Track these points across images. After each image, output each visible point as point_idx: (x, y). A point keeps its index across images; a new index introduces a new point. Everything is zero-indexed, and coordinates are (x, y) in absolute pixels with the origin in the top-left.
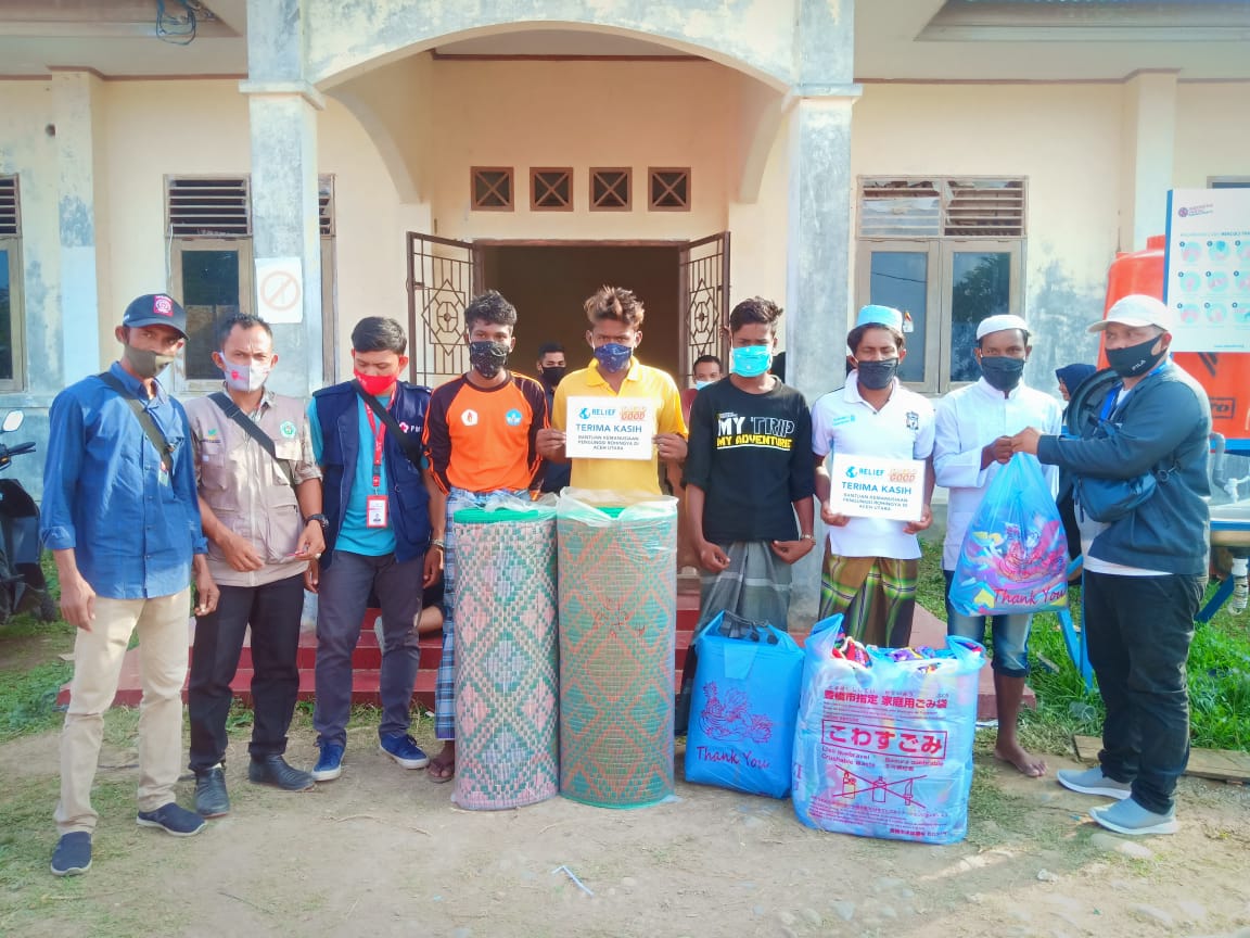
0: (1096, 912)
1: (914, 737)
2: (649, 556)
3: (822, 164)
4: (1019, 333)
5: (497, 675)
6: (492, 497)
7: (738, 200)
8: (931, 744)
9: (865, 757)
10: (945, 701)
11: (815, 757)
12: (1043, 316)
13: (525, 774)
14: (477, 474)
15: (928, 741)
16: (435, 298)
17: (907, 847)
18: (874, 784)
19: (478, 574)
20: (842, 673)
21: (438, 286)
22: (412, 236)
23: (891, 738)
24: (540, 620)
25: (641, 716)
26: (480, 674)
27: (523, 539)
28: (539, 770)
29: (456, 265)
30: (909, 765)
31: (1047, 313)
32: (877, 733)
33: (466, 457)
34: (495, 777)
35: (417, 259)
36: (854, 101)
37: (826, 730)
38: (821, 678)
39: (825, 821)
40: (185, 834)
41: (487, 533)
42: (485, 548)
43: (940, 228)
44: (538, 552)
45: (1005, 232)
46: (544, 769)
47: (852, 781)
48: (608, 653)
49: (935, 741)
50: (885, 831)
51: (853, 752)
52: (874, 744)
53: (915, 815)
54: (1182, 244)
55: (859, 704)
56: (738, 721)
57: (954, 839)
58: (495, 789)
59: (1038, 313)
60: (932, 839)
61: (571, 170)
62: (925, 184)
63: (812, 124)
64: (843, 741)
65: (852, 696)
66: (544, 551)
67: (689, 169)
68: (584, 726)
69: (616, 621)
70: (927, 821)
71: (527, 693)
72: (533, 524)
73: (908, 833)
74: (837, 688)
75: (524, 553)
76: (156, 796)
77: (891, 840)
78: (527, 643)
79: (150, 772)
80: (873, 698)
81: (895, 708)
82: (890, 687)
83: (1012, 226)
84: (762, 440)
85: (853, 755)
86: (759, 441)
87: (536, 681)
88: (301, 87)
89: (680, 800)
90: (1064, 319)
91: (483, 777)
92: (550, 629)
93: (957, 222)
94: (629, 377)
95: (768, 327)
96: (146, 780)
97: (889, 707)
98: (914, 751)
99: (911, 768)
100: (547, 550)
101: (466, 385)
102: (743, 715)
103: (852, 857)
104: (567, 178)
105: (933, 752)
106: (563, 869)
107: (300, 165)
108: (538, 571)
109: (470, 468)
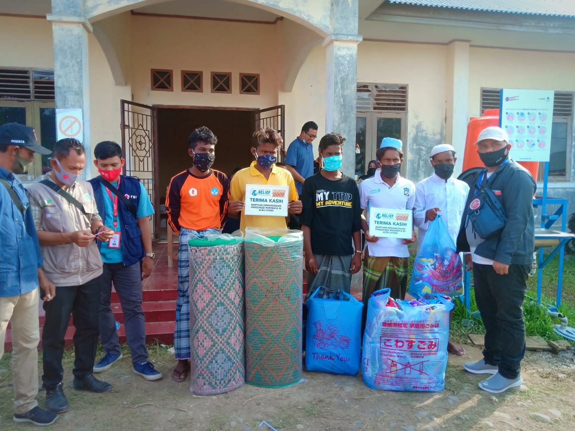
0: (518, 419)
1: (424, 342)
2: (292, 260)
3: (344, 72)
4: (451, 153)
5: (216, 324)
6: (206, 232)
7: (283, 90)
8: (432, 345)
9: (402, 353)
10: (438, 324)
11: (377, 355)
12: (415, 147)
13: (231, 375)
14: (197, 221)
15: (430, 343)
16: (134, 133)
17: (421, 394)
18: (405, 366)
19: (206, 273)
20: (391, 313)
21: (136, 127)
22: (123, 102)
23: (414, 343)
24: (237, 295)
25: (289, 340)
26: (207, 325)
27: (228, 254)
28: (237, 371)
29: (145, 117)
30: (422, 355)
31: (417, 145)
32: (407, 341)
33: (190, 212)
34: (216, 377)
35: (126, 113)
36: (358, 43)
37: (382, 341)
38: (380, 317)
39: (381, 385)
40: (47, 424)
41: (210, 251)
42: (209, 259)
43: (371, 106)
44: (236, 260)
45: (398, 109)
46: (239, 371)
47: (395, 365)
48: (273, 310)
49: (433, 343)
50: (410, 388)
51: (395, 351)
52: (406, 347)
53: (425, 379)
54: (507, 113)
55: (399, 328)
56: (333, 339)
57: (441, 389)
58: (216, 383)
59: (413, 145)
60: (432, 390)
61: (201, 73)
62: (365, 86)
63: (339, 53)
64: (391, 346)
65: (396, 325)
66: (238, 260)
67: (259, 75)
68: (260, 348)
69: (277, 294)
70: (430, 381)
71: (231, 333)
72: (233, 246)
73: (421, 388)
74: (388, 321)
75: (229, 261)
76: (28, 403)
77: (413, 392)
78: (231, 307)
79: (23, 391)
80: (405, 325)
81: (416, 329)
82: (413, 319)
83: (402, 106)
84: (338, 203)
85: (395, 353)
86: (336, 203)
87: (235, 326)
88: (82, 20)
89: (307, 380)
90: (423, 148)
91: (209, 378)
92: (241, 299)
93: (378, 104)
94: (273, 172)
95: (340, 146)
96: (21, 396)
97: (413, 329)
98: (424, 348)
99: (423, 357)
100: (240, 259)
101: (189, 175)
102: (335, 336)
103: (399, 402)
104: (199, 76)
105: (433, 348)
106: (264, 424)
107: (81, 61)
108: (236, 270)
109: (194, 218)
